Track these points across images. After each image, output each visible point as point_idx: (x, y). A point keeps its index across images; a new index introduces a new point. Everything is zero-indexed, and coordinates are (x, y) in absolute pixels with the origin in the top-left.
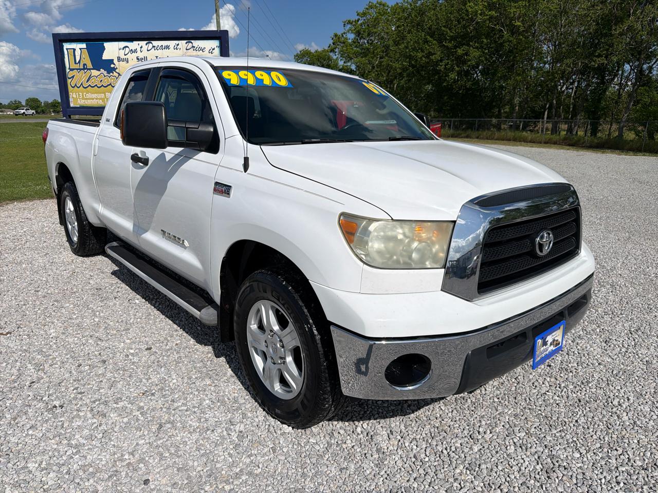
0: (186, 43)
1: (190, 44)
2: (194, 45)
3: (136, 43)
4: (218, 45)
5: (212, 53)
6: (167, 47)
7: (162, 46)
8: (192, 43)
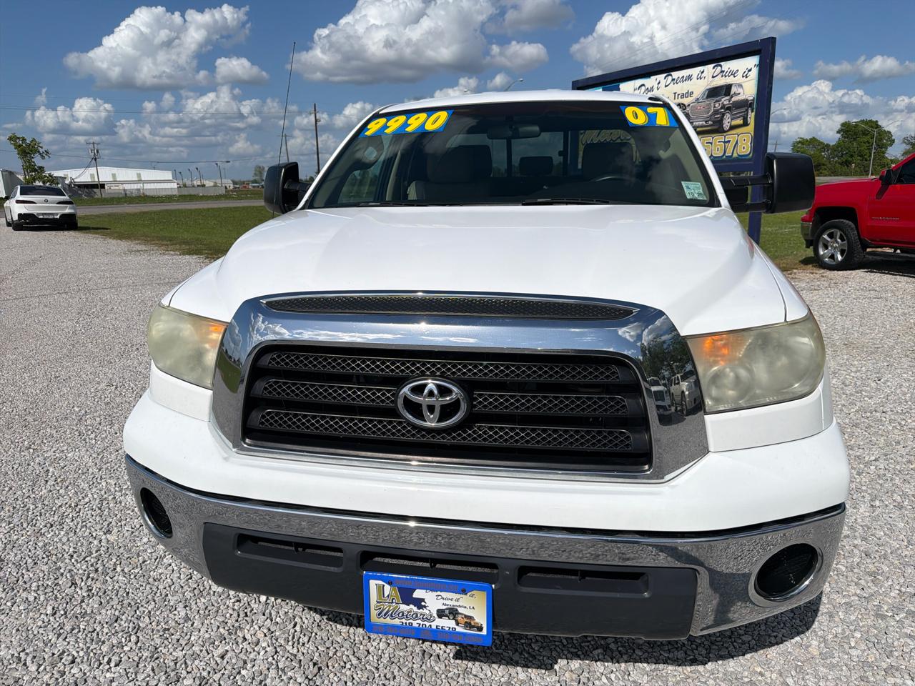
0: (714, 68)
1: (719, 68)
2: (723, 69)
3: (653, 78)
4: (757, 63)
6: (690, 78)
7: (683, 77)
8: (721, 66)
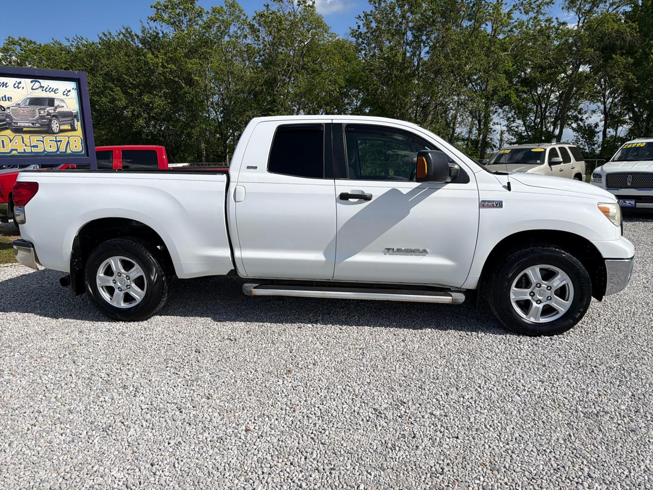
0: (32, 82)
2: (42, 85)
4: (75, 87)
5: (67, 96)
8: (40, 83)
